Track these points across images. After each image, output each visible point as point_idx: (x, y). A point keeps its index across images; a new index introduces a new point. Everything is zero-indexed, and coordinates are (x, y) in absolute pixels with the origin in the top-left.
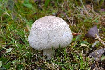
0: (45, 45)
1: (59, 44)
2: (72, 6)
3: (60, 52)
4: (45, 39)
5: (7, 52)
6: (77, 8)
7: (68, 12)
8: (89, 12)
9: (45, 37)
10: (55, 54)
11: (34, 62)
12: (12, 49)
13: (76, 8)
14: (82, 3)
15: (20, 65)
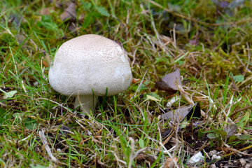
0: (80, 85)
1: (105, 86)
2: (134, 33)
3: (106, 104)
4: (81, 75)
5: (5, 98)
6: (145, 37)
7: (125, 42)
8: (166, 46)
9: (82, 71)
10: (97, 106)
11: (57, 116)
12: (15, 92)
13: (142, 37)
14: (155, 30)
15: (30, 119)
